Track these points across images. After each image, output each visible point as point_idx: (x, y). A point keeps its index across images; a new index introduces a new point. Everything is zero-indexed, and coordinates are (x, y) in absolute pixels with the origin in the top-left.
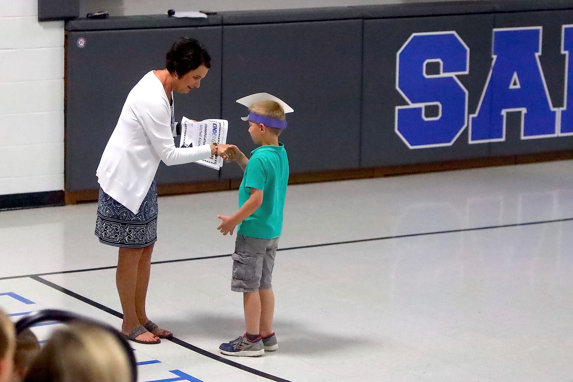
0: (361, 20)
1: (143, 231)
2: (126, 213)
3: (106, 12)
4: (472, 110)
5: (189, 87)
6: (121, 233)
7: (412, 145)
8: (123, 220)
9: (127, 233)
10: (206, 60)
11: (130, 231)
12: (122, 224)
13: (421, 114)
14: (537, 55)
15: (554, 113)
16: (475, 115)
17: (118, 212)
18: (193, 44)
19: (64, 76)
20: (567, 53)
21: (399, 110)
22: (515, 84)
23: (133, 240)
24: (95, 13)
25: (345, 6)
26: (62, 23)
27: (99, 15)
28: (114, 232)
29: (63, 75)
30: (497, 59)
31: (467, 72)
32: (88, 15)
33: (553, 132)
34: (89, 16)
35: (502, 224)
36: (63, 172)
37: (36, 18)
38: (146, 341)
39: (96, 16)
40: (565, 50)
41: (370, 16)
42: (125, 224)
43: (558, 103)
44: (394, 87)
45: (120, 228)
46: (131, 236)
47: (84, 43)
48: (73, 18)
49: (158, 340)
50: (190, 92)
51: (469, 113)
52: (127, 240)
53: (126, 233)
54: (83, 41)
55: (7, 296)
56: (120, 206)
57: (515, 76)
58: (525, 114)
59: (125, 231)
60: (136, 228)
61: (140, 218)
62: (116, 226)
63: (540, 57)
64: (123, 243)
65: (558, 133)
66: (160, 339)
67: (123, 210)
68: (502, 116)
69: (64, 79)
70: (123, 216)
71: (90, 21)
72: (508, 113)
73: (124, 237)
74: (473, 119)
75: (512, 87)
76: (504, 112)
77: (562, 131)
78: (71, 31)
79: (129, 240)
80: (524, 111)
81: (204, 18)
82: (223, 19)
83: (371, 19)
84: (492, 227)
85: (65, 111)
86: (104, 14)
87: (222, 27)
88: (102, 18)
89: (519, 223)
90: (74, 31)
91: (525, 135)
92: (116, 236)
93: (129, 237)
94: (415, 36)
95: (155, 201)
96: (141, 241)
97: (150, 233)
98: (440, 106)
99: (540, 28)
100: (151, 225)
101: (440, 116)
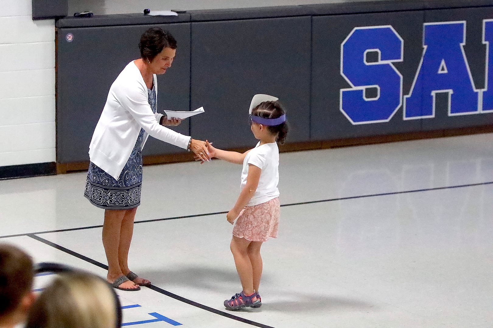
0: (310, 17)
1: (123, 196)
2: (108, 179)
3: (90, 12)
4: (406, 92)
6: (104, 197)
7: (354, 121)
8: (105, 186)
9: (109, 197)
11: (111, 196)
12: (105, 189)
13: (362, 95)
14: (462, 45)
15: (477, 93)
16: (409, 96)
17: (102, 178)
20: (487, 43)
21: (343, 92)
22: (443, 69)
23: (114, 203)
24: (82, 12)
25: (296, 5)
26: (53, 21)
27: (84, 14)
28: (99, 196)
29: (54, 65)
30: (427, 49)
31: (401, 60)
32: (75, 14)
33: (476, 109)
36: (55, 146)
37: (30, 17)
38: (128, 288)
39: (82, 14)
40: (486, 40)
42: (107, 189)
43: (480, 85)
44: (339, 73)
45: (103, 193)
46: (112, 199)
47: (72, 38)
48: (63, 17)
49: (138, 288)
51: (404, 94)
52: (109, 203)
54: (72, 36)
56: (103, 174)
57: (443, 63)
58: (452, 95)
59: (107, 195)
60: (116, 193)
62: (99, 191)
63: (464, 46)
64: (106, 206)
65: (480, 110)
66: (140, 287)
68: (432, 97)
69: (54, 69)
70: (106, 182)
71: (76, 19)
72: (437, 94)
73: (107, 201)
74: (407, 99)
75: (440, 72)
76: (433, 93)
77: (484, 109)
78: (60, 28)
80: (451, 92)
81: (175, 16)
82: (191, 16)
83: (317, 15)
84: (424, 190)
85: (56, 95)
86: (89, 13)
87: (191, 23)
88: (88, 16)
89: (447, 186)
90: (63, 28)
91: (452, 112)
92: (100, 199)
93: (110, 201)
94: (356, 30)
95: (138, 171)
96: (121, 204)
97: (131, 198)
98: (379, 88)
99: (464, 22)
100: (133, 191)
101: (379, 96)
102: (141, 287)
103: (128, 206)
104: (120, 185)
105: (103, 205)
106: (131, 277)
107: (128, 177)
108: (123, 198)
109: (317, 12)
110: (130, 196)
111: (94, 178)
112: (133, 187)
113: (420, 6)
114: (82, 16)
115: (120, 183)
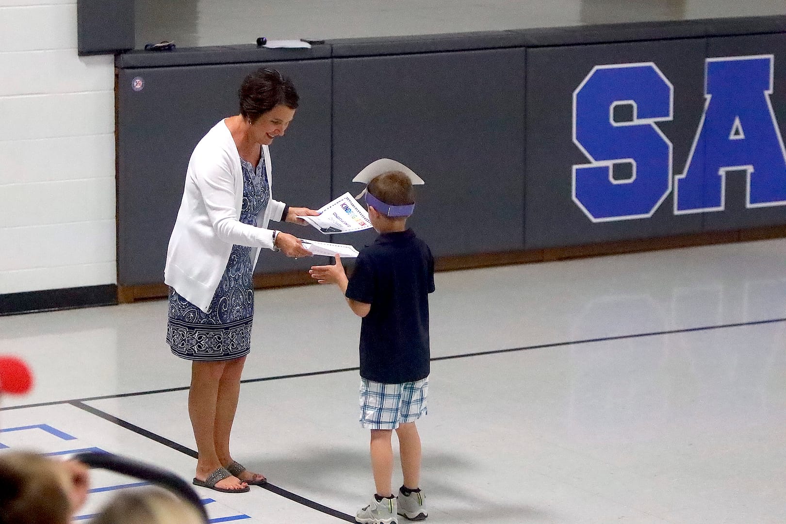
0: (522, 49)
1: (219, 338)
2: (194, 312)
3: (172, 42)
4: (678, 170)
5: (268, 135)
7: (595, 217)
8: (190, 323)
9: (196, 340)
10: (292, 100)
12: (189, 328)
13: (608, 175)
14: (767, 93)
16: (683, 176)
19: (114, 129)
21: (577, 171)
22: (737, 133)
23: (205, 350)
24: (156, 44)
25: (500, 30)
26: (111, 57)
27: (162, 47)
28: (181, 339)
30: (712, 100)
31: (670, 118)
32: (146, 46)
34: (149, 47)
35: (721, 324)
36: (115, 258)
37: (75, 51)
38: (229, 489)
39: (158, 47)
41: (536, 42)
44: (571, 139)
45: (187, 334)
46: (202, 344)
47: (141, 84)
48: (126, 51)
49: (246, 488)
51: (675, 173)
52: (196, 350)
53: (194, 340)
54: (141, 82)
55: (38, 429)
57: (737, 122)
58: (752, 174)
59: (193, 337)
60: (208, 334)
61: (213, 319)
62: (181, 331)
63: (770, 95)
64: (192, 355)
66: (249, 486)
67: (189, 309)
68: (720, 177)
69: (114, 134)
71: (150, 53)
72: (728, 173)
73: (193, 346)
74: (680, 180)
75: (732, 137)
76: (722, 171)
78: (123, 69)
79: (199, 350)
80: (750, 169)
81: (306, 48)
82: (332, 50)
83: (537, 47)
85: (117, 177)
86: (169, 45)
87: (332, 61)
88: (166, 50)
89: (745, 321)
90: (128, 68)
91: (752, 202)
92: (183, 344)
93: (199, 346)
94: (597, 70)
95: (246, 299)
96: (217, 351)
97: (233, 342)
98: (634, 164)
99: (771, 57)
100: (236, 330)
101: (634, 177)
102: (251, 487)
103: (228, 355)
104: (213, 321)
105: (188, 354)
106: (235, 470)
107: (225, 308)
108: (219, 342)
109: (535, 42)
110: (231, 339)
111: (173, 311)
112: (236, 324)
113: (700, 31)
114: (158, 49)
115: (212, 318)
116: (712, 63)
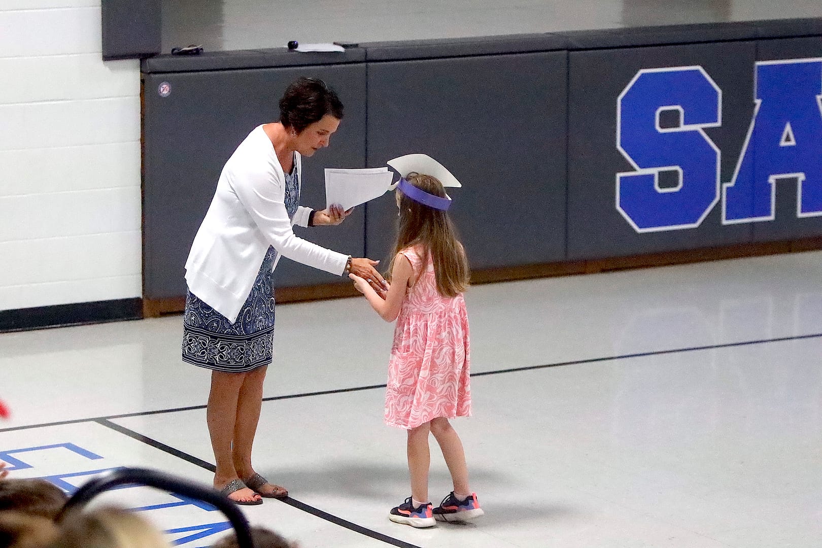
0: (565, 52)
1: (242, 349)
2: (218, 322)
3: (199, 46)
4: (726, 178)
5: (314, 149)
6: (210, 350)
7: (640, 227)
8: (213, 332)
9: (219, 350)
11: (222, 348)
12: (212, 337)
13: (653, 184)
14: (819, 98)
16: (731, 184)
17: (207, 320)
18: (316, 86)
19: (140, 137)
21: (622, 178)
22: (788, 139)
23: (226, 361)
24: (183, 48)
25: (543, 32)
26: (137, 62)
27: (189, 51)
28: (201, 348)
29: (138, 136)
30: (761, 105)
31: (718, 124)
32: (173, 50)
34: (176, 51)
35: (771, 338)
36: (141, 271)
37: (100, 55)
38: (240, 501)
39: (186, 51)
42: (216, 338)
44: (615, 146)
45: (209, 343)
46: (224, 354)
47: (168, 90)
48: (152, 55)
49: (259, 500)
50: (315, 154)
51: (723, 180)
52: (217, 360)
53: (217, 350)
54: (168, 87)
55: (62, 448)
56: (209, 312)
57: (788, 128)
58: (803, 182)
59: (215, 347)
60: (231, 344)
62: (202, 339)
63: (821, 100)
64: (213, 364)
67: (213, 318)
68: (770, 185)
69: (139, 142)
70: (213, 326)
71: (175, 59)
72: (777, 181)
73: (215, 356)
74: (728, 188)
75: (783, 143)
76: (772, 179)
78: (149, 74)
80: (801, 177)
81: (340, 52)
82: (366, 54)
83: (579, 50)
84: (757, 342)
85: (142, 186)
86: (196, 49)
87: (366, 65)
88: (194, 54)
89: (795, 335)
90: (155, 73)
91: (803, 211)
92: (203, 353)
93: (221, 356)
94: (643, 74)
95: (269, 308)
96: (239, 362)
98: (681, 171)
100: (257, 340)
101: (680, 185)
103: (248, 366)
104: (237, 332)
105: (209, 364)
107: (249, 318)
108: (242, 354)
109: (578, 45)
111: (193, 318)
112: (258, 334)
113: (750, 33)
114: (186, 53)
115: (236, 329)
116: (762, 66)
